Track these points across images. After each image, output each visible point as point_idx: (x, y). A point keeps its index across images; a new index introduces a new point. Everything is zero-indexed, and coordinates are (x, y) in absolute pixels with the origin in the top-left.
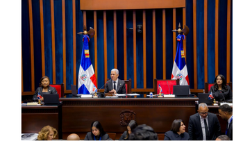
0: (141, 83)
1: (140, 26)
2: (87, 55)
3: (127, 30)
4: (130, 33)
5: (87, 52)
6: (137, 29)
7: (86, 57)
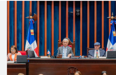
0: (78, 52)
1: (78, 11)
2: (32, 33)
3: (69, 13)
4: (71, 16)
5: (32, 31)
6: (76, 12)
7: (32, 34)
